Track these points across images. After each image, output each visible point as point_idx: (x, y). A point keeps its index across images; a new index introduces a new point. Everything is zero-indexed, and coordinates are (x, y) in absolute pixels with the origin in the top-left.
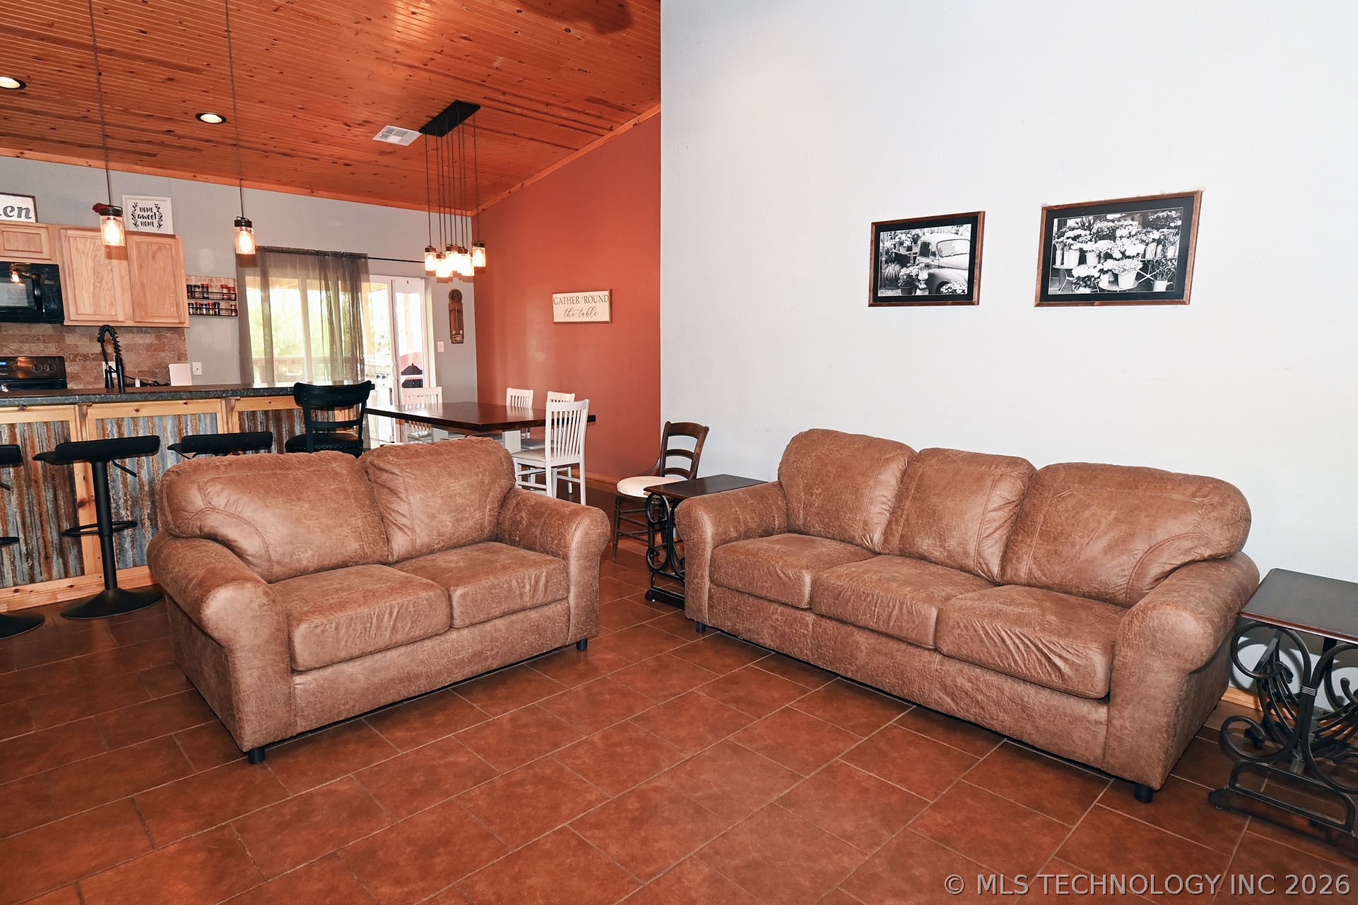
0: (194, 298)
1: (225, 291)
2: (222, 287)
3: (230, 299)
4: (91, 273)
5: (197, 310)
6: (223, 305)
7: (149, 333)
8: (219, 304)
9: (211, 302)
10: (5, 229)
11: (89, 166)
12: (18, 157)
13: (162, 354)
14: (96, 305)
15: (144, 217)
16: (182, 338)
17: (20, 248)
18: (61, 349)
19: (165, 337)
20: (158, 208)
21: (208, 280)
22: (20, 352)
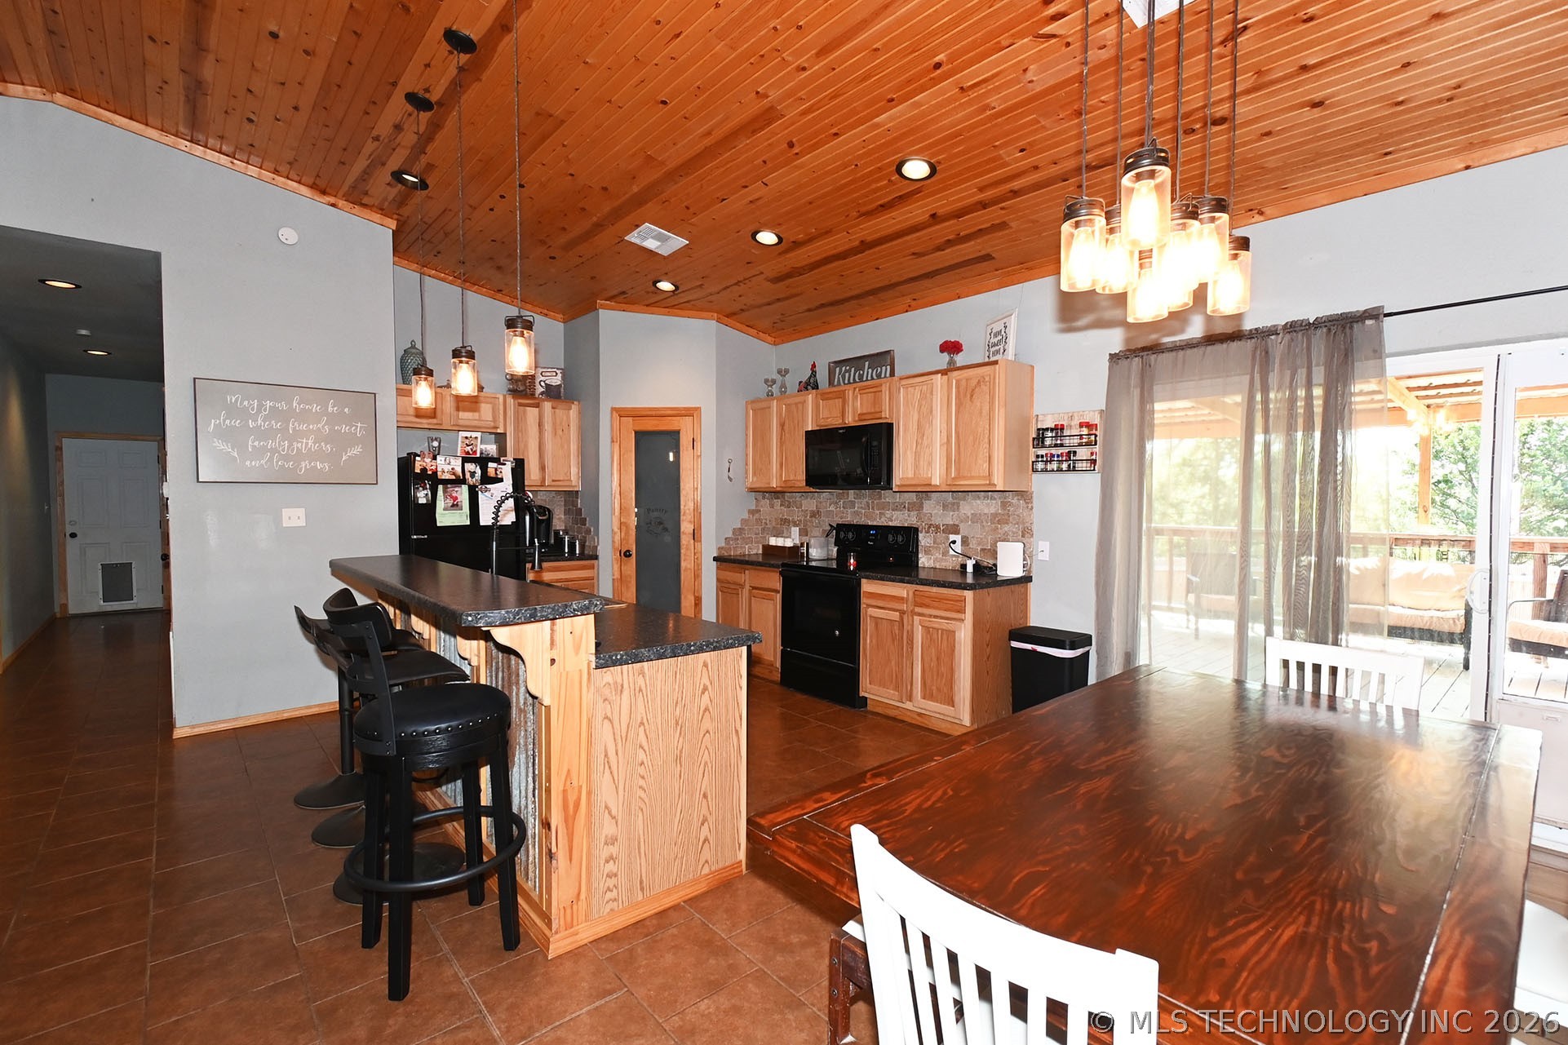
0: (1043, 446)
1: (1085, 431)
2: (1081, 425)
3: (1088, 444)
4: (915, 427)
5: (1044, 464)
6: (1083, 453)
7: (995, 499)
8: (1075, 452)
9: (1064, 450)
10: (861, 392)
11: (959, 298)
12: (907, 311)
13: (1006, 528)
14: (916, 466)
15: (995, 345)
16: (1030, 505)
17: (869, 411)
18: (919, 518)
19: (1011, 504)
20: (1006, 327)
21: (1066, 418)
22: (892, 521)
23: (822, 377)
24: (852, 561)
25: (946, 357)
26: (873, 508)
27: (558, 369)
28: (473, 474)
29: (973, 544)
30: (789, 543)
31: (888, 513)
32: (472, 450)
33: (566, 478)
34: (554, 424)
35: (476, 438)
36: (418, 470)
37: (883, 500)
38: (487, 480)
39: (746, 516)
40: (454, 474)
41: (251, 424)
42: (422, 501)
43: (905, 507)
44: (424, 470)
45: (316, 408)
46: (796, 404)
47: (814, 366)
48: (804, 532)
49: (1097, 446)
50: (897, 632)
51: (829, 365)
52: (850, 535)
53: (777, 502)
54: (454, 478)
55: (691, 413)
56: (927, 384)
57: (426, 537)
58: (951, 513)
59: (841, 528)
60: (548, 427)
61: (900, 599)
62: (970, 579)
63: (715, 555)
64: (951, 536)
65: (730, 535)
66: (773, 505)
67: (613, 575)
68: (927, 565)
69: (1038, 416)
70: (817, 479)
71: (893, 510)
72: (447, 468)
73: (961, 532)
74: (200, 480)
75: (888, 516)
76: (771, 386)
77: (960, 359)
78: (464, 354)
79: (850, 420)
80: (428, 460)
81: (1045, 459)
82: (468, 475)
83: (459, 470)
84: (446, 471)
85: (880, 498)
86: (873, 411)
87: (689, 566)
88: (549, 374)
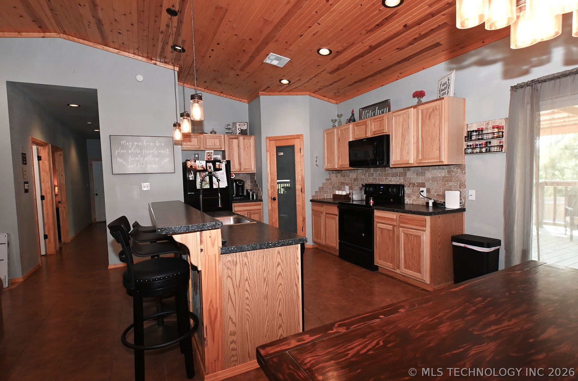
0: (471, 140)
1: (496, 130)
2: (494, 128)
3: (497, 137)
4: (401, 135)
5: (472, 150)
6: (495, 142)
7: (444, 169)
8: (490, 142)
9: (483, 142)
10: (374, 121)
11: (424, 69)
12: (397, 80)
13: (451, 184)
14: (402, 155)
15: (443, 90)
16: (464, 172)
17: (378, 130)
18: (405, 180)
19: (453, 171)
20: (449, 80)
21: (485, 124)
22: (391, 182)
23: (357, 116)
24: (371, 201)
25: (416, 100)
26: (382, 176)
27: (245, 123)
28: (210, 167)
29: (433, 192)
30: (344, 193)
31: (389, 178)
32: (210, 158)
33: (250, 168)
34: (244, 145)
35: (212, 153)
36: (189, 167)
37: (387, 172)
38: (216, 170)
39: (325, 181)
40: (203, 168)
41: (130, 151)
42: (191, 179)
43: (397, 175)
44: (191, 166)
45: (152, 144)
46: (345, 129)
47: (353, 111)
48: (351, 188)
49: (504, 138)
50: (391, 235)
51: (359, 110)
52: (371, 189)
53: (339, 175)
54: (203, 169)
55: (299, 137)
56: (406, 114)
57: (193, 193)
58: (421, 177)
59: (367, 186)
60: (242, 147)
61: (393, 220)
62: (431, 210)
63: (311, 199)
64: (421, 188)
65: (317, 190)
66: (337, 176)
67: (269, 208)
68: (409, 203)
69: (468, 124)
70: (354, 163)
71: (392, 177)
72: (200, 165)
73: (426, 186)
74: (113, 173)
75: (389, 179)
76: (335, 122)
77: (424, 100)
78: (185, 115)
79: (369, 135)
80: (193, 162)
81: (472, 147)
82: (208, 168)
83: (205, 166)
84: (200, 166)
85: (385, 171)
86: (380, 129)
87: (300, 204)
88: (242, 125)
